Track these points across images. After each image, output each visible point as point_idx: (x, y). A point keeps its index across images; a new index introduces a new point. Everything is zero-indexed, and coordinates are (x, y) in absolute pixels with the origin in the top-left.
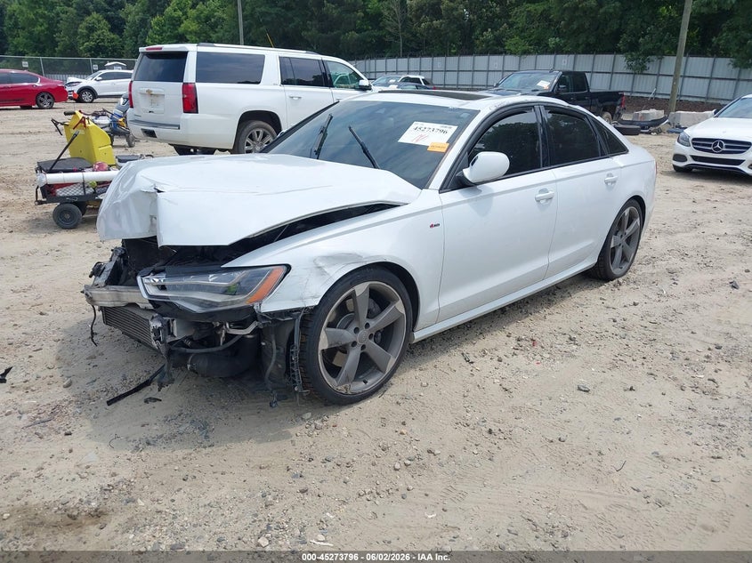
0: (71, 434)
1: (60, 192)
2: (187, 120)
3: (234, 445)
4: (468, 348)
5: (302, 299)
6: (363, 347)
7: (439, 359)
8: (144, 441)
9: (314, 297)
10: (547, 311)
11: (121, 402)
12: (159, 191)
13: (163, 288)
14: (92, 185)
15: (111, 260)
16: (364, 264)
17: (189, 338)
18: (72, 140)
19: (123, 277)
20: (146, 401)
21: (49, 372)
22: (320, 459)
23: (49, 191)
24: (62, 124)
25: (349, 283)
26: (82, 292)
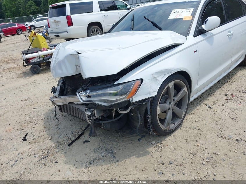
0: (57, 162)
1: (32, 61)
2: (70, 29)
3: (127, 160)
4: (206, 102)
5: (150, 93)
6: (173, 109)
7: (197, 108)
8: (88, 163)
9: (154, 92)
10: (231, 82)
11: (74, 144)
12: (79, 53)
13: (89, 97)
14: (42, 57)
15: (58, 85)
16: (173, 73)
17: (103, 117)
18: (33, 41)
19: (65, 92)
20: (84, 142)
21: (42, 134)
22: (167, 163)
23: (27, 61)
24: (28, 36)
25: (167, 83)
26: (50, 100)
